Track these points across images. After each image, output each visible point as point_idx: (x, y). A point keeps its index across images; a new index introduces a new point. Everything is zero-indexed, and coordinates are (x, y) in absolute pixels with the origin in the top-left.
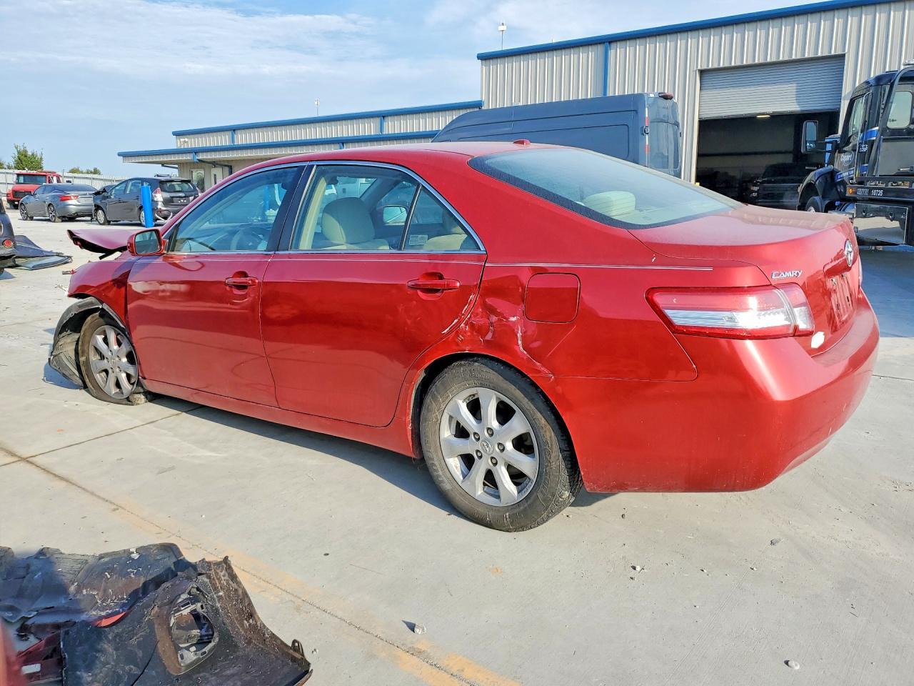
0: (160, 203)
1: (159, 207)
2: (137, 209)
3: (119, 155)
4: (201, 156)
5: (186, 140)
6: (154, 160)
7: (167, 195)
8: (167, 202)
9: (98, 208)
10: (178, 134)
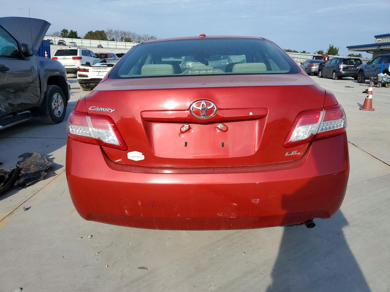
0: (341, 69)
1: (340, 71)
2: (332, 71)
3: (347, 47)
4: (381, 48)
5: (380, 39)
6: (362, 49)
7: (345, 66)
8: (344, 69)
9: (320, 70)
10: (377, 37)
